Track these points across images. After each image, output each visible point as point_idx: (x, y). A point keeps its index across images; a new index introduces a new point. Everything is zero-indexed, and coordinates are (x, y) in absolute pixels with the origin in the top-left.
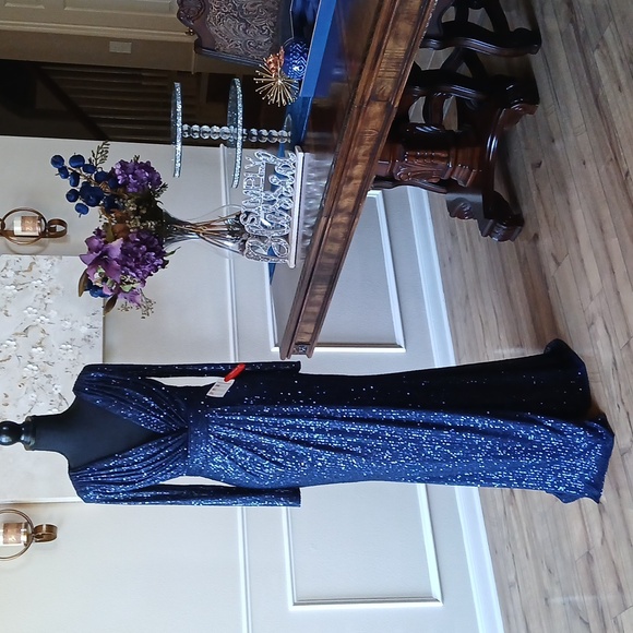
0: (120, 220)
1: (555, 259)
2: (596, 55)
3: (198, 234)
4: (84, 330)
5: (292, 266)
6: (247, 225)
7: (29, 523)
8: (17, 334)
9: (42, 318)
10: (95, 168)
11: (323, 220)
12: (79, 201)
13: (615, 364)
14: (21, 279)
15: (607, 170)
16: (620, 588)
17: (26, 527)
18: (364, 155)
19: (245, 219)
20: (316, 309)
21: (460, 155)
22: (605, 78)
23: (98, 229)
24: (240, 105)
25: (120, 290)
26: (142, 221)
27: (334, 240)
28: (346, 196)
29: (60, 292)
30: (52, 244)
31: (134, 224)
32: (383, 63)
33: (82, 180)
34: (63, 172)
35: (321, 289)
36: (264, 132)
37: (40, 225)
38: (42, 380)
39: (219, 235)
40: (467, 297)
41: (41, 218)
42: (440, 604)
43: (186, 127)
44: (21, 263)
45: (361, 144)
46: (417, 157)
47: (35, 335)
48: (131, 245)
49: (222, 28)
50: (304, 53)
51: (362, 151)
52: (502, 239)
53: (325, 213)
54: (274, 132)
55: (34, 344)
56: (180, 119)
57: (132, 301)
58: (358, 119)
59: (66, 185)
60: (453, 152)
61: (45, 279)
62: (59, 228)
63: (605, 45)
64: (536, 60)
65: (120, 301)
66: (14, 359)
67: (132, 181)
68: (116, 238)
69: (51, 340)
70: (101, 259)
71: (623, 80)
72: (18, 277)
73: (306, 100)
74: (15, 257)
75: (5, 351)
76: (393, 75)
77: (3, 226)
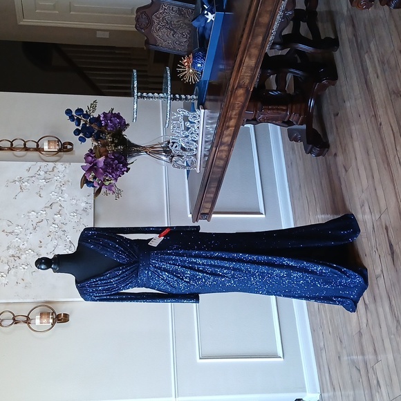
0: (105, 145)
1: (345, 168)
2: (366, 56)
3: (146, 152)
4: (83, 205)
5: (198, 171)
6: (173, 149)
7: (54, 312)
8: (46, 207)
9: (60, 198)
10: (89, 116)
11: (214, 149)
12: (81, 135)
13: (374, 228)
14: (48, 177)
15: (371, 121)
16: (375, 351)
17: (52, 315)
18: (235, 115)
19: (172, 146)
20: (212, 196)
21: (294, 107)
22: (370, 70)
23: (91, 149)
24: (169, 83)
25: (103, 184)
26: (115, 147)
27: (220, 159)
28: (227, 136)
29: (70, 183)
30: (65, 156)
31: (111, 148)
33: (82, 122)
34: (72, 118)
35: (215, 184)
36: (183, 96)
37: (58, 145)
38: (60, 233)
39: (158, 152)
40: (300, 186)
41: (59, 141)
42: (282, 359)
43: (139, 94)
44: (48, 167)
45: (233, 109)
46: (269, 109)
47: (56, 208)
48: (110, 160)
49: (160, 34)
50: (204, 57)
51: (234, 113)
52: (317, 155)
53: (215, 145)
54: (189, 97)
55: (56, 213)
56: (136, 91)
57: (110, 190)
58: (231, 97)
59: (73, 126)
60: (289, 106)
61: (61, 176)
62: (69, 147)
63: (370, 51)
64: (337, 54)
65: (104, 190)
66: (45, 221)
67: (110, 124)
68: (101, 156)
69: (65, 211)
70: (92, 168)
71: (379, 72)
72: (46, 175)
73: (205, 81)
74: (45, 164)
75: (39, 217)
76: (249, 75)
77: (38, 145)
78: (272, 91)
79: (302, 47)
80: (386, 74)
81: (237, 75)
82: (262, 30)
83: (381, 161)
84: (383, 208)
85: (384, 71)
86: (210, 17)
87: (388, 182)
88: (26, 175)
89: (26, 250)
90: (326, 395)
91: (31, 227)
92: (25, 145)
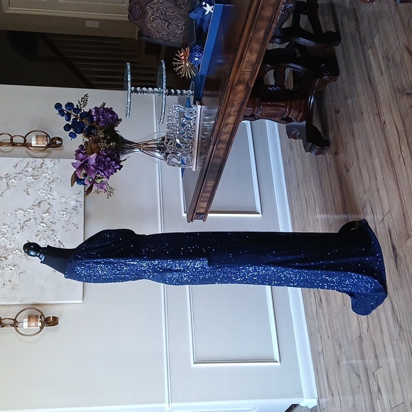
0: (97, 141)
1: (346, 168)
2: (370, 52)
3: (140, 149)
4: (73, 203)
5: (194, 170)
6: (168, 146)
7: (42, 315)
8: (34, 205)
9: (49, 196)
10: (80, 110)
11: (211, 147)
12: (71, 131)
15: (374, 119)
16: (376, 356)
17: (41, 318)
18: (234, 112)
19: (167, 143)
20: (208, 195)
21: (293, 103)
22: (374, 66)
23: (81, 145)
24: (164, 77)
25: (95, 182)
26: (107, 143)
27: (218, 157)
28: (225, 134)
29: (59, 181)
30: (54, 151)
31: (103, 145)
32: (244, 65)
33: (72, 117)
34: (62, 113)
35: (211, 183)
36: (179, 91)
37: (47, 140)
38: (49, 233)
39: (152, 149)
40: (298, 185)
41: (48, 136)
42: (279, 364)
43: (133, 88)
44: (36, 163)
45: (232, 106)
46: (268, 106)
47: (44, 206)
48: (102, 157)
49: (155, 25)
50: (201, 51)
51: (233, 110)
52: (317, 154)
53: (212, 143)
54: (185, 92)
55: (44, 211)
56: (129, 85)
57: (101, 188)
58: (230, 93)
59: (63, 121)
60: (289, 102)
61: (50, 173)
62: (58, 142)
63: (375, 47)
65: (95, 188)
66: (33, 220)
67: (102, 119)
68: (92, 153)
69: (54, 209)
70: (84, 165)
71: (383, 69)
72: (34, 172)
73: (202, 76)
74: (32, 160)
75: (27, 216)
76: (250, 70)
77: (25, 140)
78: (271, 86)
79: (302, 41)
80: (391, 71)
81: (237, 71)
82: (263, 24)
83: (384, 161)
84: (386, 210)
85: (388, 67)
86: (209, 9)
87: (391, 183)
88: (12, 171)
89: (13, 250)
90: (323, 401)
91: (19, 227)
92: (12, 140)
